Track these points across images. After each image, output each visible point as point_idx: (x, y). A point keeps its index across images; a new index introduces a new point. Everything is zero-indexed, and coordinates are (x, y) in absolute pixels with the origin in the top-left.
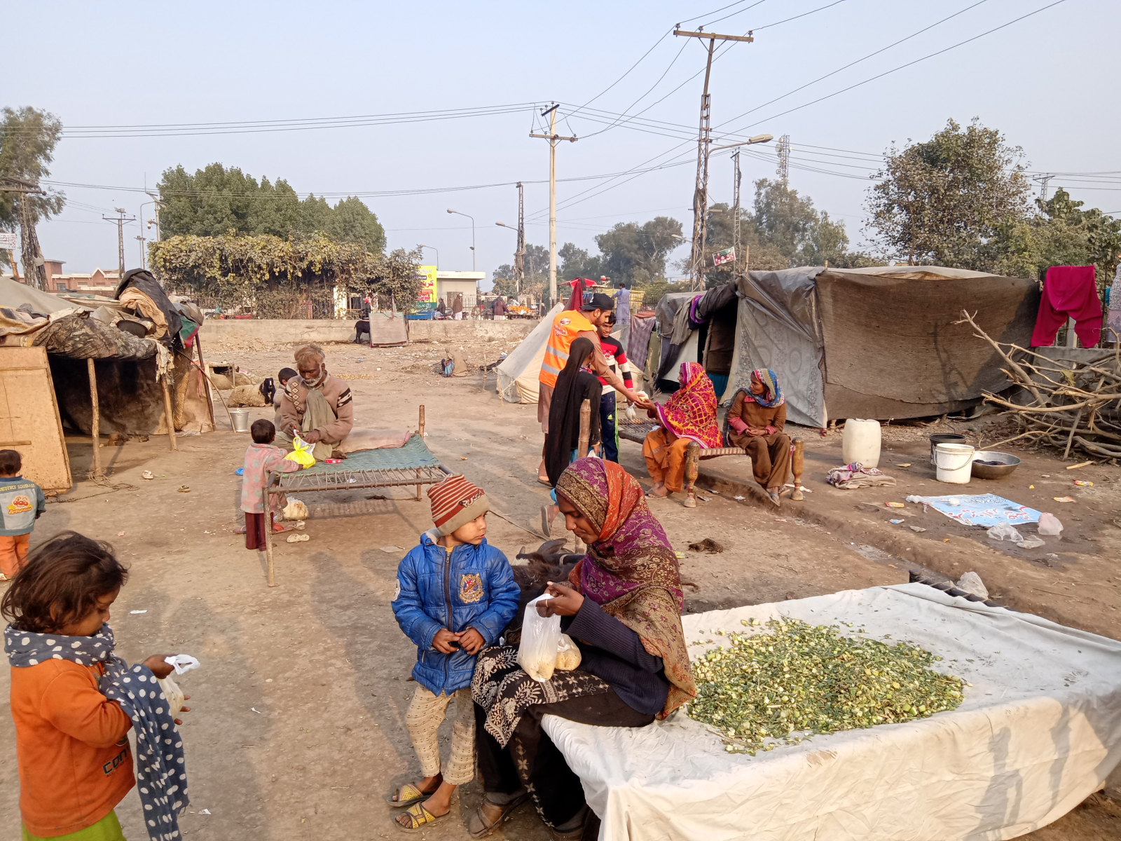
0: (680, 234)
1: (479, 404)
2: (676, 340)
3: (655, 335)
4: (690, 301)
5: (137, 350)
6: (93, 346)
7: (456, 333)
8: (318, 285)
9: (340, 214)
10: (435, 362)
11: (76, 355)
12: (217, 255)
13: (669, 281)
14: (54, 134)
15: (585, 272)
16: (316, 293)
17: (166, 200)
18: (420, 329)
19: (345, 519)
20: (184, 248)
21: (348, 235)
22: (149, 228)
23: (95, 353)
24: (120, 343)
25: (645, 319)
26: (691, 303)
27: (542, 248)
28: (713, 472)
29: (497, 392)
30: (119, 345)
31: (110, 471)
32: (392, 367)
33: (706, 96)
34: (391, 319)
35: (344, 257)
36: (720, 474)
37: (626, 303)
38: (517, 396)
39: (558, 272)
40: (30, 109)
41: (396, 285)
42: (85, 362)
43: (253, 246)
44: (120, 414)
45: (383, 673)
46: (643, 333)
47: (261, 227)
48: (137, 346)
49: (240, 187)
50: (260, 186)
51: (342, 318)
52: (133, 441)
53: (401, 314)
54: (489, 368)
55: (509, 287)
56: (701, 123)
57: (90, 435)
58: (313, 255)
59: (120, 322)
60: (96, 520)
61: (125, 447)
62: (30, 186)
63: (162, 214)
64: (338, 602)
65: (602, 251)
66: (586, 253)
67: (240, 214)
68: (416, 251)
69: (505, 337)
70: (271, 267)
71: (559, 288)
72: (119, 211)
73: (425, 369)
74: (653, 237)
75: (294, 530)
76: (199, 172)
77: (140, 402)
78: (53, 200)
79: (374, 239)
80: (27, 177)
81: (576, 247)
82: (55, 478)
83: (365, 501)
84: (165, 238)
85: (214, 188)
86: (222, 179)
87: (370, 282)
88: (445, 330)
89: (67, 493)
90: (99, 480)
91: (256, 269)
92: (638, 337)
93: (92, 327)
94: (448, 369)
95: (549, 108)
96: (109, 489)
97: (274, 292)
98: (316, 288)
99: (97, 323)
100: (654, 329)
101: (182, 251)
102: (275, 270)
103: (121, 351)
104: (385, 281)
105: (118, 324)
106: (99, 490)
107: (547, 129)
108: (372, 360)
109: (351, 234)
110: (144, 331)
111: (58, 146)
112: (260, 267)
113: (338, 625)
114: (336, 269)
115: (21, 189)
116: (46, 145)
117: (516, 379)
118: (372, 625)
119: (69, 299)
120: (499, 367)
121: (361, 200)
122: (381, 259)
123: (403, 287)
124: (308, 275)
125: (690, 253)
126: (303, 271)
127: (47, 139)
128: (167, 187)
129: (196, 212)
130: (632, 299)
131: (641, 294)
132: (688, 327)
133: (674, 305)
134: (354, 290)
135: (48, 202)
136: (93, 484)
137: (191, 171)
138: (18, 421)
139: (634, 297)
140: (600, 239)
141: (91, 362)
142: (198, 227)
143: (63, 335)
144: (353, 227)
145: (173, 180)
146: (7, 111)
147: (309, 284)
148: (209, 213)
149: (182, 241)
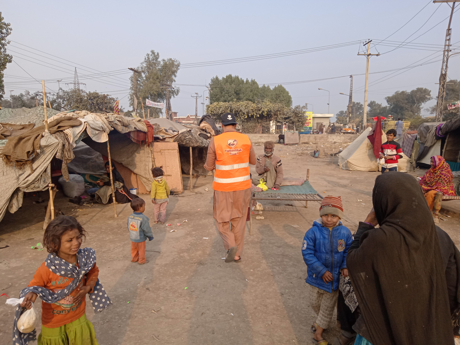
0: (430, 95)
1: (330, 170)
2: (428, 144)
3: (417, 142)
4: (436, 126)
5: (205, 144)
6: (192, 142)
7: (320, 139)
9: (275, 92)
10: (311, 151)
11: (186, 146)
12: (229, 109)
13: (422, 117)
14: (177, 67)
15: (380, 113)
16: (264, 123)
17: (212, 89)
18: (305, 138)
19: (277, 212)
20: (218, 107)
21: (277, 100)
22: (206, 100)
23: (192, 145)
25: (412, 135)
26: (437, 127)
27: (359, 103)
28: (448, 207)
29: (339, 165)
30: (200, 142)
31: (194, 187)
32: (293, 153)
33: (449, 29)
34: (293, 134)
35: (276, 109)
36: (452, 208)
37: (402, 127)
38: (347, 167)
39: (367, 114)
40: (171, 59)
41: (296, 120)
42: (189, 148)
43: (242, 105)
44: (197, 167)
45: (295, 275)
46: (410, 141)
47: (245, 98)
49: (238, 83)
50: (245, 82)
51: (273, 133)
52: (201, 177)
53: (297, 132)
54: (335, 154)
55: (343, 120)
56: (446, 43)
57: (189, 174)
58: (264, 109)
59: (200, 134)
60: (191, 204)
61: (198, 179)
62: (169, 86)
63: (210, 94)
64: (276, 244)
65: (388, 104)
66: (381, 105)
67: (237, 93)
68: (305, 106)
69: (341, 142)
70: (248, 113)
71: (368, 120)
72: (197, 94)
73: (307, 154)
74: (415, 97)
75: (258, 215)
76: (223, 78)
78: (176, 91)
79: (288, 101)
80: (169, 83)
81: (376, 103)
82: (178, 188)
83: (284, 206)
84: (211, 103)
85: (228, 84)
86: (231, 80)
87: (286, 119)
88: (315, 138)
89: (181, 194)
90: (191, 190)
91: (242, 114)
92: (407, 143)
93: (192, 136)
94: (317, 155)
95: (367, 42)
96: (195, 194)
97: (249, 123)
98: (264, 121)
99: (193, 134)
100: (416, 139)
101: (217, 108)
102: (249, 114)
103: (200, 144)
104: (291, 118)
105: (199, 135)
106: (191, 194)
107: (366, 51)
108: (285, 150)
109: (279, 100)
110: (207, 137)
111: (179, 71)
112: (244, 114)
113: (277, 253)
114: (272, 114)
115: (167, 87)
116: (175, 71)
117: (348, 160)
118: (290, 255)
119: (184, 126)
120: (340, 154)
121: (283, 86)
122: (290, 109)
123: (298, 120)
124: (262, 117)
125: (436, 104)
126: (260, 115)
127: (175, 69)
128: (212, 84)
129: (222, 93)
130: (404, 125)
131: (409, 123)
132: (435, 138)
133: (427, 128)
134: (279, 122)
135: (174, 91)
136: (189, 191)
137: (220, 78)
138: (168, 167)
139: (406, 124)
140: (387, 98)
141: (191, 148)
142: (222, 99)
143: (183, 138)
144: (279, 97)
145: (214, 82)
146: (164, 60)
147: (262, 120)
148: (226, 93)
149: (217, 104)
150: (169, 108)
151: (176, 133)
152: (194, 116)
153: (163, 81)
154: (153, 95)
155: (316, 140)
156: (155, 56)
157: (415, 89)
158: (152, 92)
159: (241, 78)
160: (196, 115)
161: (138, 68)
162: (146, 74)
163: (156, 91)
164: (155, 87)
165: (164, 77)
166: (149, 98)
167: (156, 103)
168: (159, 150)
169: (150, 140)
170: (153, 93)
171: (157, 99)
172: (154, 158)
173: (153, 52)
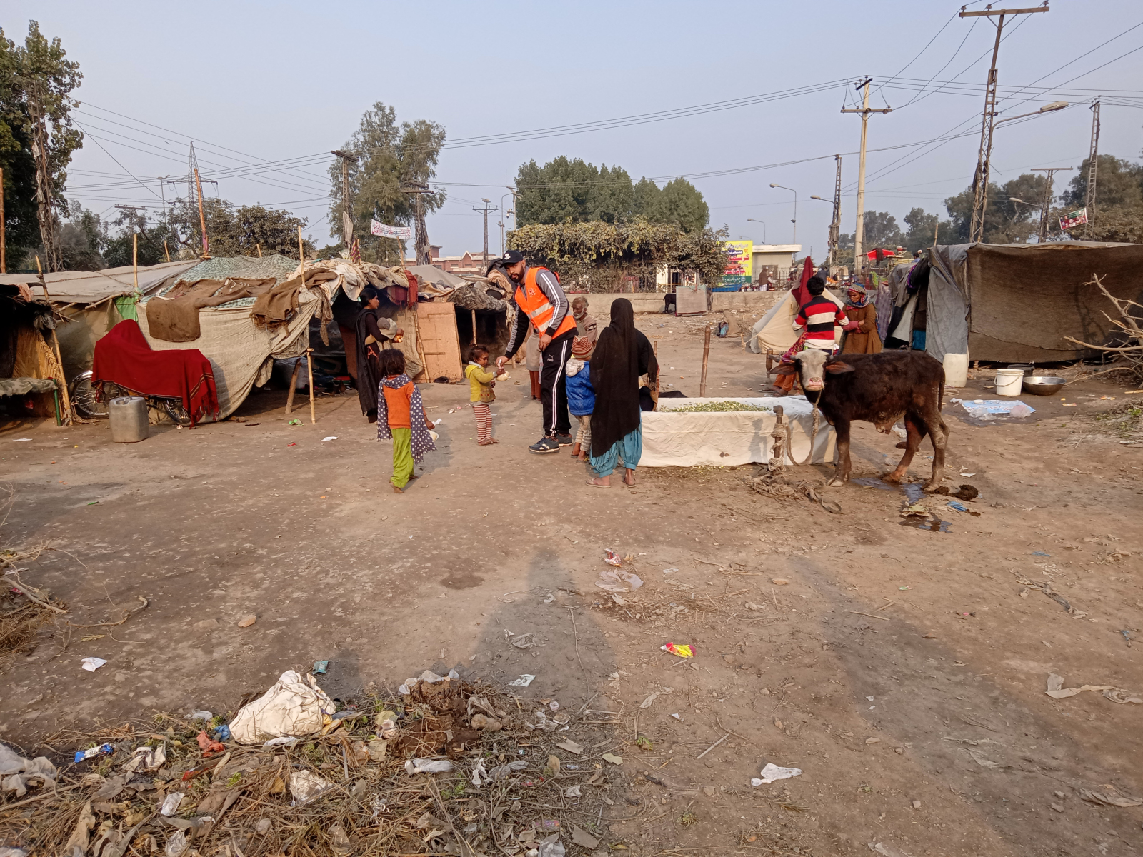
2: (899, 303)
5: (497, 306)
6: (475, 303)
7: (756, 303)
8: (637, 263)
9: (667, 195)
11: (467, 307)
12: (557, 240)
14: (440, 141)
16: (635, 270)
17: (521, 192)
18: (723, 300)
20: (532, 235)
21: (672, 214)
22: (508, 217)
23: (476, 307)
24: (488, 301)
26: (910, 271)
30: (488, 303)
33: (993, 72)
34: (695, 291)
35: (660, 237)
38: (758, 348)
40: (424, 122)
41: (704, 260)
42: (471, 311)
43: (585, 231)
47: (598, 211)
48: (497, 304)
49: (581, 176)
50: (599, 174)
51: (655, 292)
53: (705, 287)
56: (987, 97)
58: (632, 237)
59: (488, 290)
62: (422, 187)
63: (519, 205)
65: (951, 216)
67: (580, 200)
68: (724, 229)
70: (598, 248)
72: (486, 201)
76: (548, 165)
77: (497, 343)
78: (437, 197)
79: (697, 216)
80: (420, 179)
82: (455, 373)
84: (520, 225)
85: (559, 178)
86: (566, 170)
87: (681, 258)
88: (746, 301)
91: (586, 251)
93: (475, 292)
95: (863, 82)
97: (601, 270)
98: (634, 263)
99: (477, 290)
101: (531, 238)
102: (601, 251)
103: (488, 306)
104: (694, 257)
105: (486, 291)
107: (860, 103)
109: (675, 213)
111: (442, 152)
112: (589, 249)
114: (652, 248)
115: (416, 190)
116: (433, 151)
117: (758, 334)
119: (458, 276)
122: (691, 237)
123: (709, 262)
124: (630, 255)
126: (624, 251)
127: (435, 146)
128: (522, 180)
129: (545, 201)
132: (907, 291)
133: (900, 273)
135: (434, 198)
137: (541, 165)
138: (439, 341)
140: (950, 202)
141: (473, 311)
142: (545, 215)
143: (461, 296)
144: (678, 206)
145: (527, 173)
146: (406, 125)
147: (629, 262)
148: (554, 201)
149: (531, 229)
150: (422, 238)
151: (449, 290)
152: (480, 254)
153: (406, 174)
154: (385, 208)
155: (746, 303)
156: (384, 116)
157: (1016, 178)
158: (381, 202)
159: (590, 164)
160: (486, 254)
161: (347, 144)
162: (366, 159)
163: (391, 200)
164: (387, 190)
165: (409, 164)
166: (376, 216)
167: (393, 229)
168: (425, 315)
169: (414, 300)
170: (385, 203)
171: (393, 218)
172: (419, 328)
173: (380, 107)
